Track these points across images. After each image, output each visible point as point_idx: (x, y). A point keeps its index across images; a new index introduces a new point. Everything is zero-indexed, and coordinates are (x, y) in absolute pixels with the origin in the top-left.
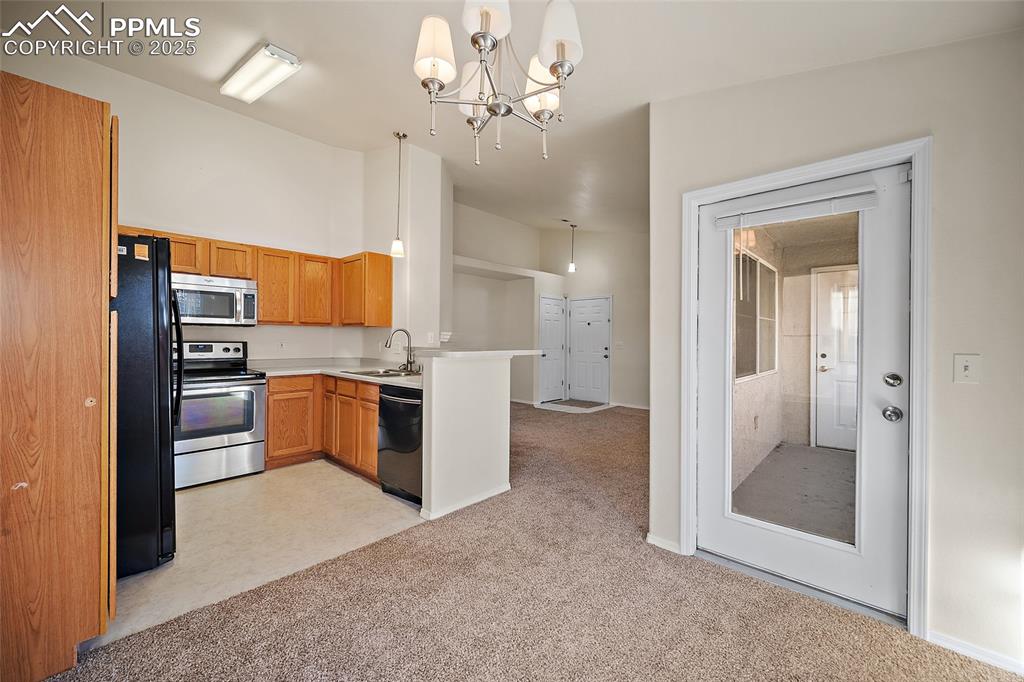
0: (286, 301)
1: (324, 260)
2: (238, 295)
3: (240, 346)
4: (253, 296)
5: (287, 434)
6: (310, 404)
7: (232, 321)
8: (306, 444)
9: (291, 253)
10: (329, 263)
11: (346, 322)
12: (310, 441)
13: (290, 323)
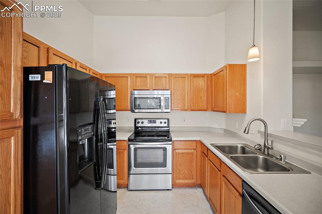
0: (184, 99)
1: (202, 76)
2: (162, 98)
3: (166, 121)
4: (169, 98)
5: (183, 172)
6: (195, 156)
7: (160, 111)
8: (193, 179)
9: (186, 74)
10: (206, 77)
11: (215, 109)
12: (195, 177)
13: (187, 110)
